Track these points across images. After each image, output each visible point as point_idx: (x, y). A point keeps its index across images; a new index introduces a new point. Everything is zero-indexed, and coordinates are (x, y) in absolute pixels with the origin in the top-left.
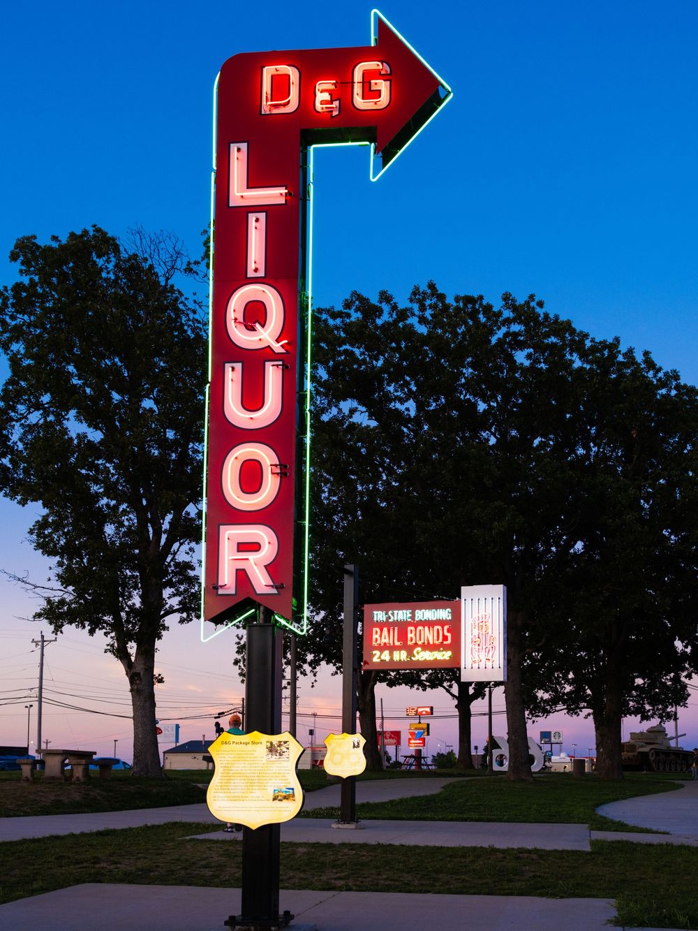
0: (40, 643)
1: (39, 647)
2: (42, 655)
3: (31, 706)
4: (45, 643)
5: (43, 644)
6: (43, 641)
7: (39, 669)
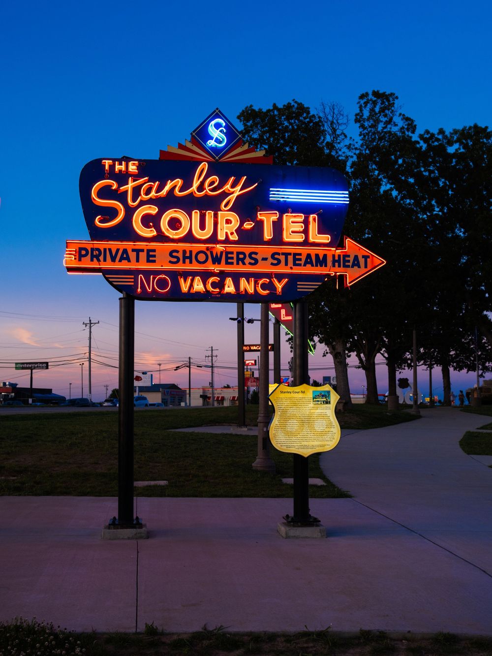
0: (89, 325)
1: (88, 327)
2: (90, 332)
3: (83, 364)
4: (92, 325)
5: (91, 325)
6: (91, 323)
7: (88, 341)
